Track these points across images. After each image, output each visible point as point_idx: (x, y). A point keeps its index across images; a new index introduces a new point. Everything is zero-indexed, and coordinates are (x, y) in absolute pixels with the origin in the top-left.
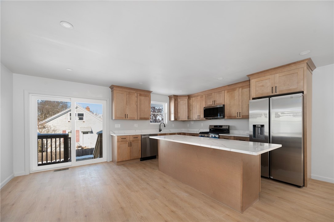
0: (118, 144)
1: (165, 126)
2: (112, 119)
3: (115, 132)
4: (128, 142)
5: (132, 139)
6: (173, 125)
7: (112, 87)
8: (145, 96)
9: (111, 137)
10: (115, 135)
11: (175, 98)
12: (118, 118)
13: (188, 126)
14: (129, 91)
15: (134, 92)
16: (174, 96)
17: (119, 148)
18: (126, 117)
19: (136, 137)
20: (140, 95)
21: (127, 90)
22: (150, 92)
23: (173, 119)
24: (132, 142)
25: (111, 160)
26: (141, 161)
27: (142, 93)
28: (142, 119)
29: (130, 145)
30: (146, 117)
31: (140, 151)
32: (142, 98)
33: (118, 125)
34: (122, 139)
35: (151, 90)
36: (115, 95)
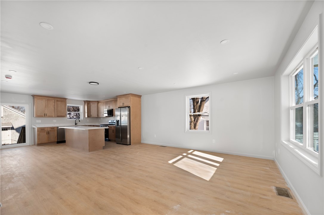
0: (37, 132)
1: (80, 121)
2: (34, 117)
3: (36, 125)
4: (46, 132)
5: (49, 130)
6: (88, 121)
7: (34, 96)
8: (62, 101)
9: (33, 129)
10: (35, 127)
11: (88, 103)
12: (39, 116)
13: (100, 121)
14: (47, 98)
15: (52, 99)
16: (87, 101)
17: (38, 135)
18: (46, 115)
19: (53, 128)
20: (57, 101)
21: (46, 98)
22: (66, 99)
23: (86, 116)
24: (49, 131)
25: (33, 144)
26: (57, 143)
27: (58, 99)
28: (58, 116)
29: (48, 133)
30: (62, 115)
31: (56, 137)
32: (59, 103)
33: (39, 121)
34: (41, 130)
35: (66, 98)
36: (35, 101)
